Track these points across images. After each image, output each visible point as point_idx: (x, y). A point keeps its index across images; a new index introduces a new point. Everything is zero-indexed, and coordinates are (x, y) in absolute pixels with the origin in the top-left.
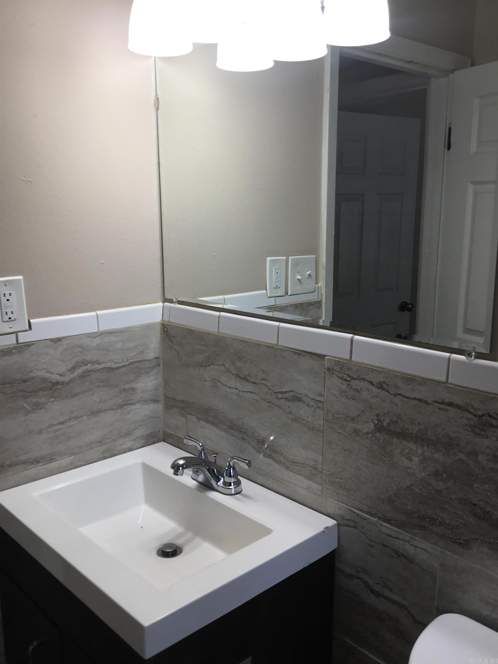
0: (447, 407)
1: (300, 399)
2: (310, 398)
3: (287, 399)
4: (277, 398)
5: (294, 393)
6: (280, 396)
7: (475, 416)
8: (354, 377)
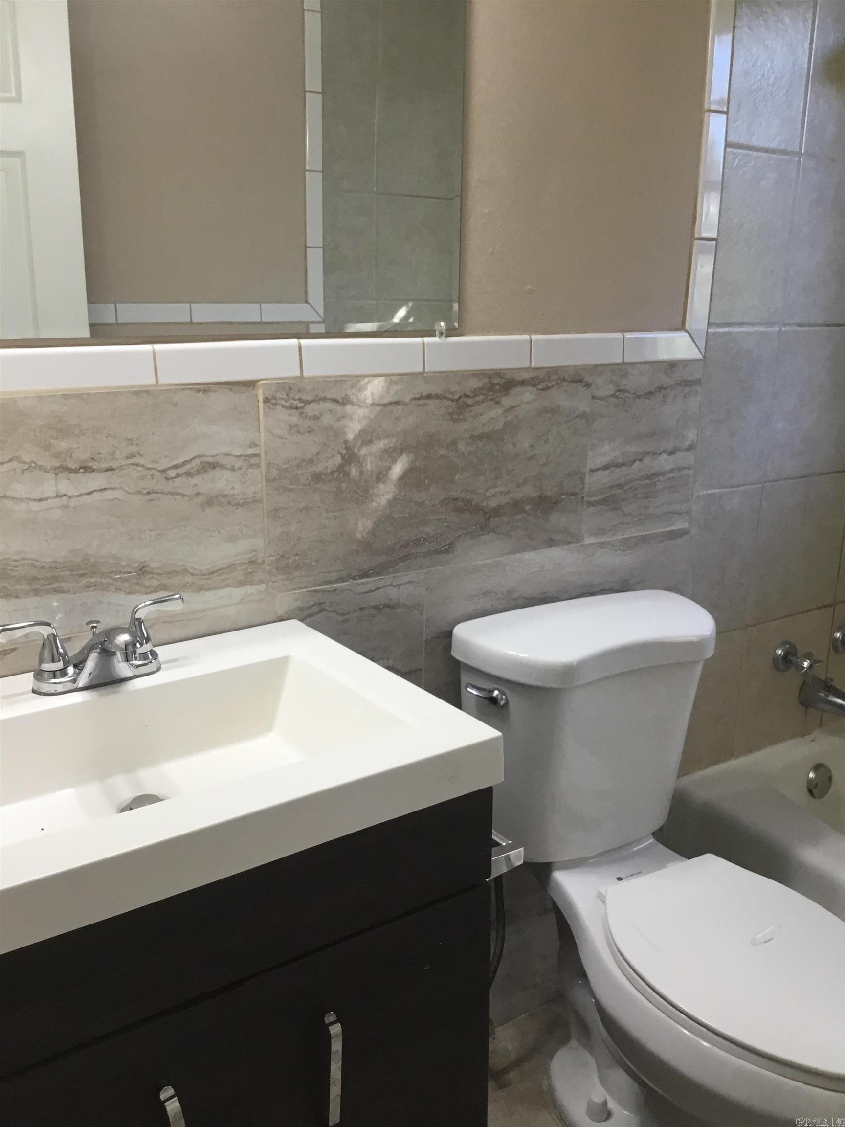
0: (426, 401)
1: (216, 465)
2: (235, 456)
3: (188, 474)
4: (167, 479)
5: (203, 459)
6: (172, 473)
7: (453, 401)
8: (309, 399)
